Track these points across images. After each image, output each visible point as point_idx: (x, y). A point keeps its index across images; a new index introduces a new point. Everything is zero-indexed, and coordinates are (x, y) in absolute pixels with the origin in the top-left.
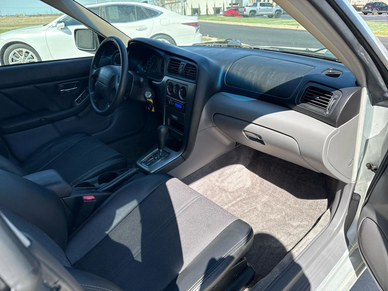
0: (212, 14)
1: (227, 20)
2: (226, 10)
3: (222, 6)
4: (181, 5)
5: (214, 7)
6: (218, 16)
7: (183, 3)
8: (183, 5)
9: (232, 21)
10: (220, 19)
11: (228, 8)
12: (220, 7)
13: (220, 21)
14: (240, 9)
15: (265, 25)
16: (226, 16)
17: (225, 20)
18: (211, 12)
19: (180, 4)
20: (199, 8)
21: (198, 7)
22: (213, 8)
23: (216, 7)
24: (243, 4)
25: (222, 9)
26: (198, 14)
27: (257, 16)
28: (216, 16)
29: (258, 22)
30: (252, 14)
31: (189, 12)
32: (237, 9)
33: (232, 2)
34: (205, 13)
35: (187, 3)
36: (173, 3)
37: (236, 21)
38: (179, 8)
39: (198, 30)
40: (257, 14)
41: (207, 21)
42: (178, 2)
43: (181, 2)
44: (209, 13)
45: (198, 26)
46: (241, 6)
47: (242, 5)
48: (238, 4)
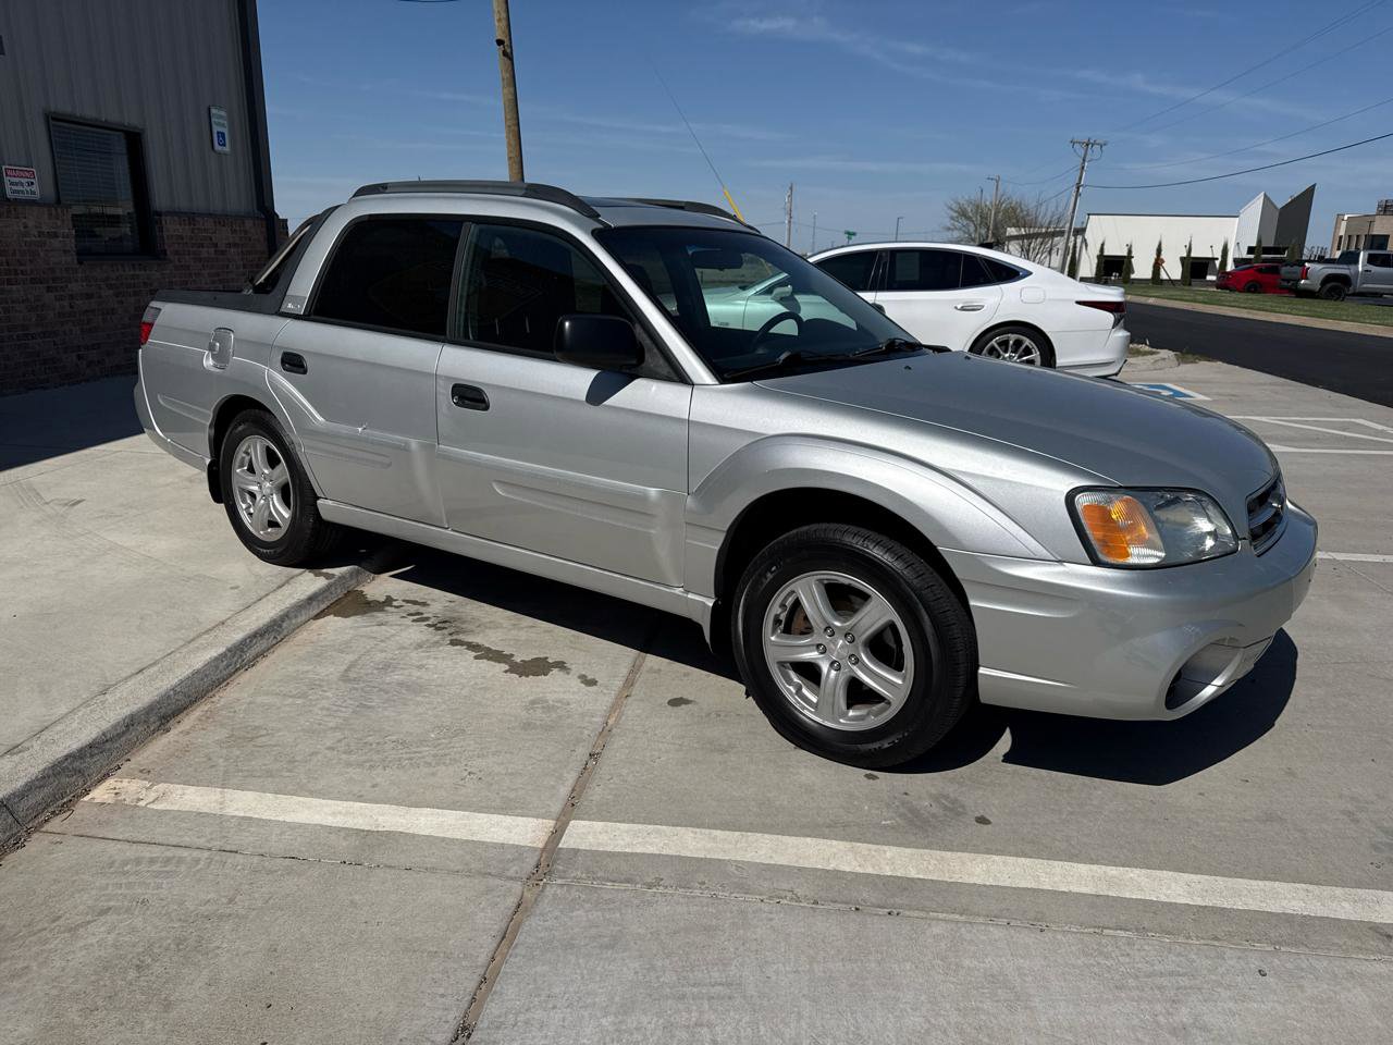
0: (1173, 278)
1: (1230, 301)
2: (1230, 267)
3: (1218, 255)
4: (1061, 246)
5: (1185, 255)
6: (1197, 287)
7: (1072, 238)
8: (1071, 245)
9: (1245, 308)
10: (1201, 298)
11: (1236, 261)
12: (1210, 256)
13: (1201, 305)
14: (1284, 270)
15: (1372, 329)
16: (1227, 288)
17: (1220, 303)
18: (1173, 270)
19: (1060, 242)
20: (1130, 256)
21: (1125, 254)
22: (1182, 259)
23: (1193, 255)
24: (1305, 251)
25: (1217, 263)
26: (1120, 275)
27: (1354, 294)
28: (1187, 288)
29: (1347, 316)
30: (1332, 289)
31: (1088, 267)
32: (1273, 269)
33: (1259, 241)
34: (1148, 275)
35: (1084, 241)
36: (1036, 236)
37: (1259, 309)
38: (1054, 255)
39: (1119, 321)
40: (1351, 290)
41: (1151, 301)
42: (1054, 234)
43: (1066, 236)
44: (1163, 276)
45: (1123, 311)
46: (1297, 258)
47: (1302, 254)
48: (1287, 248)
